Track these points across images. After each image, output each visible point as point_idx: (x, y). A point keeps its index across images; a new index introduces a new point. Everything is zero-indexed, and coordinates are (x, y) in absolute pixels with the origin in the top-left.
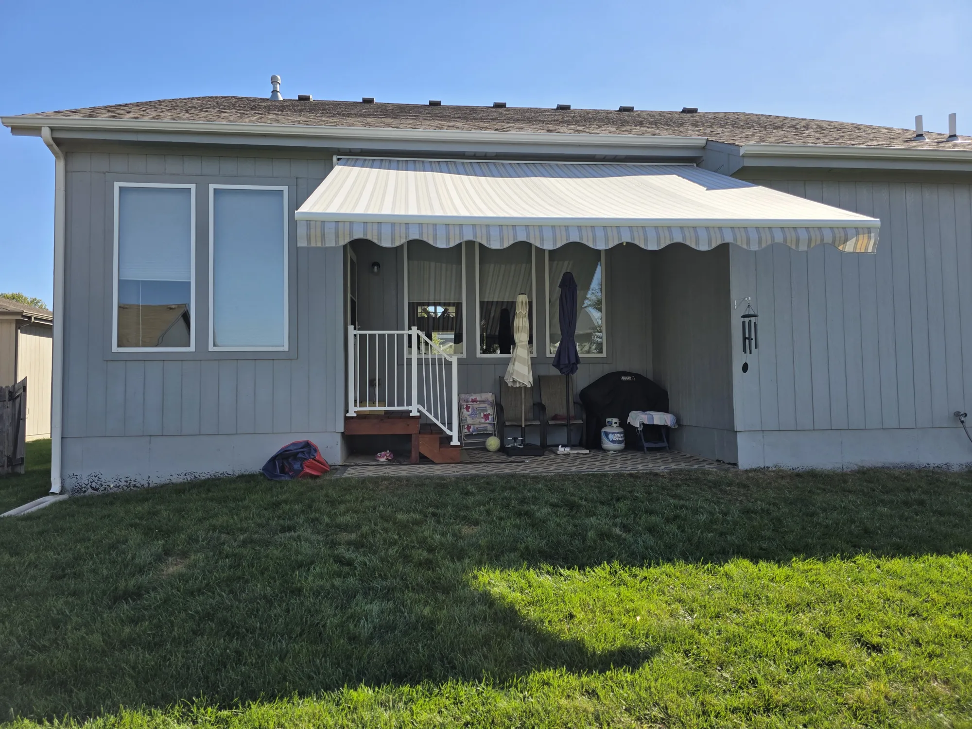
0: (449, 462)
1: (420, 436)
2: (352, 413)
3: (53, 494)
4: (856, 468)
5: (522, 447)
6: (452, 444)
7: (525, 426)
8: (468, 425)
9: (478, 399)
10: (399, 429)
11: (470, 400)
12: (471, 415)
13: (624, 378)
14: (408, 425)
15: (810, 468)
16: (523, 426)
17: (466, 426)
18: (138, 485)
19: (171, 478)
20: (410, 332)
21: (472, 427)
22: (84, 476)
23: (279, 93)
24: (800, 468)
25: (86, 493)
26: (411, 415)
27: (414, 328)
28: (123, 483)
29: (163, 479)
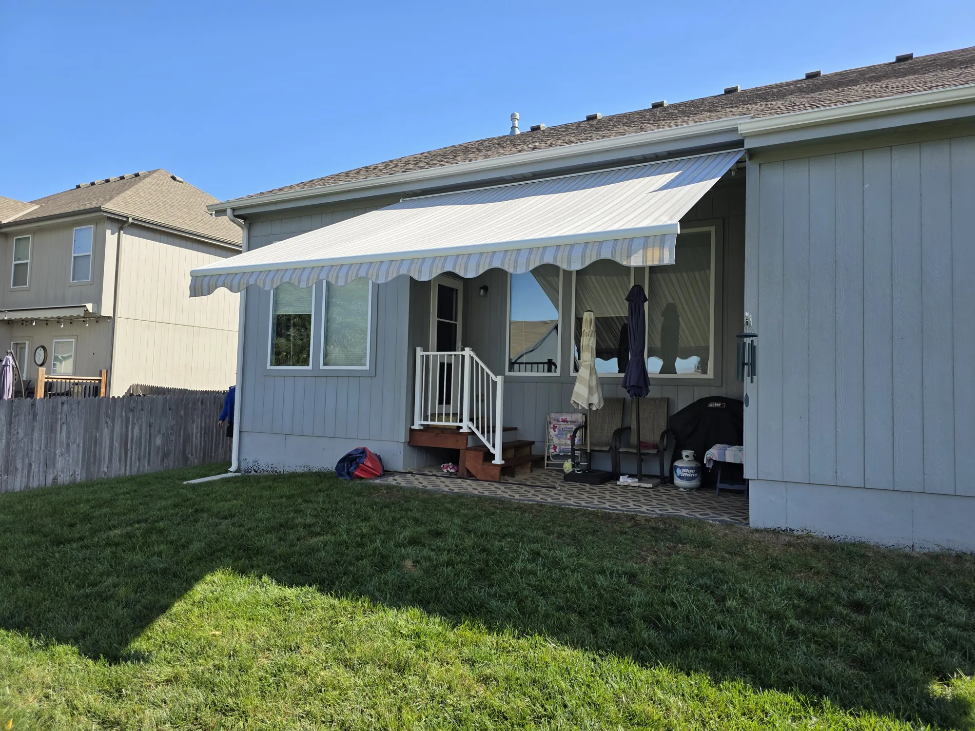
0: (488, 479)
1: (467, 451)
2: (416, 426)
3: (231, 472)
4: (937, 549)
5: (580, 473)
6: (493, 462)
7: (591, 450)
8: (554, 446)
9: (568, 419)
10: (450, 443)
11: (561, 420)
12: (558, 435)
13: (711, 405)
14: (458, 441)
15: (858, 539)
16: (589, 451)
17: (552, 446)
18: (278, 471)
19: (296, 468)
20: (463, 353)
21: (558, 447)
22: (250, 459)
23: (516, 129)
24: (842, 537)
25: (251, 474)
26: (461, 431)
27: (467, 349)
28: (270, 469)
29: (291, 469)
